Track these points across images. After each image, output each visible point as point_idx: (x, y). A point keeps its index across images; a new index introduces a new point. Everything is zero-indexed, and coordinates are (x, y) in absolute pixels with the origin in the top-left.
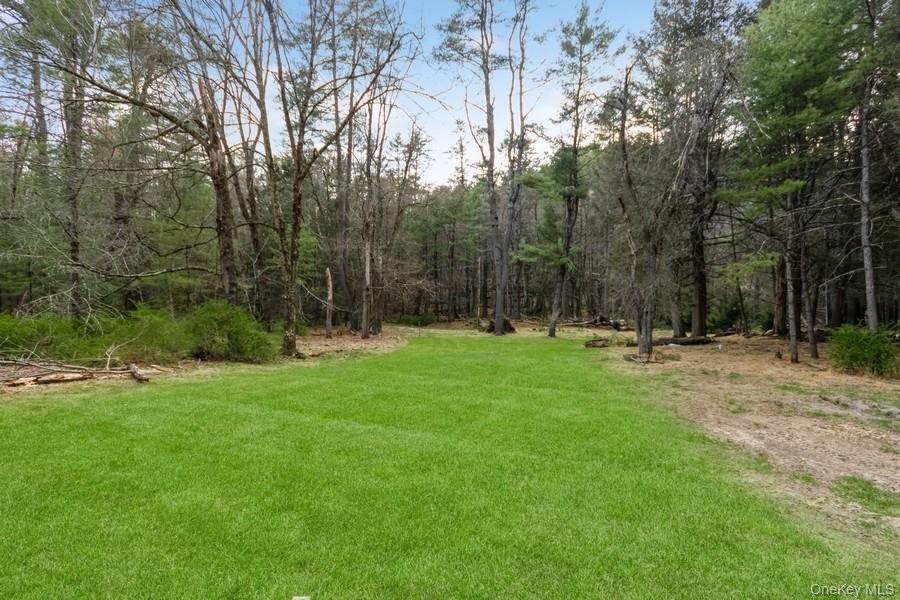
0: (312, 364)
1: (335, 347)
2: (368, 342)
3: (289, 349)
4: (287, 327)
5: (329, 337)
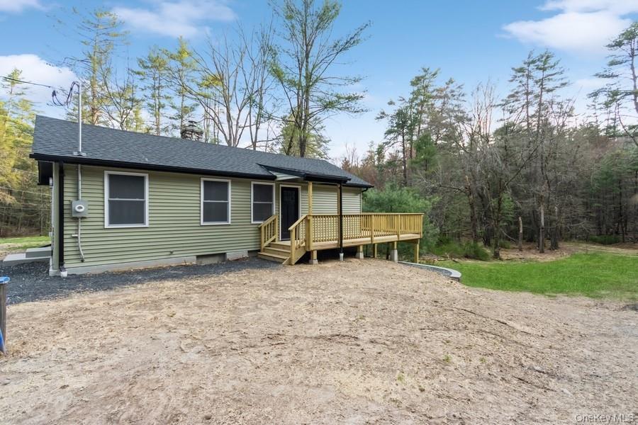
0: (506, 263)
1: (521, 256)
2: (542, 254)
3: (496, 256)
4: (495, 248)
5: (521, 250)
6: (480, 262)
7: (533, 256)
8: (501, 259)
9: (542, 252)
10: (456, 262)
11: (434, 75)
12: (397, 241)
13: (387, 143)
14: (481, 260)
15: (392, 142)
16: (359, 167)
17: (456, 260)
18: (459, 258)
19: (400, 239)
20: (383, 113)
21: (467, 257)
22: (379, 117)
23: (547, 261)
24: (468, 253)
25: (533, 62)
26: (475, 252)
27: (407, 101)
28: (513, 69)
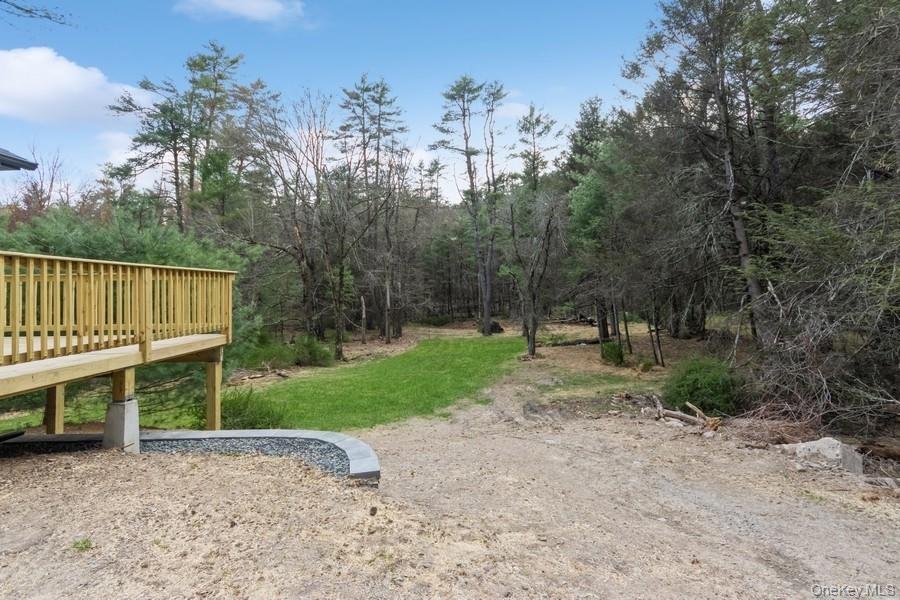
0: (351, 365)
1: (367, 352)
2: (389, 346)
3: (339, 355)
4: (337, 343)
5: (364, 343)
6: (320, 370)
7: (379, 349)
8: (345, 360)
9: (388, 342)
10: (284, 376)
11: (233, 62)
12: (138, 368)
13: (139, 161)
14: (320, 366)
15: (151, 161)
16: (73, 204)
17: (283, 373)
18: (287, 368)
19: (152, 358)
20: (129, 102)
21: (299, 364)
22: (118, 105)
23: (398, 354)
24: (300, 357)
25: (367, 90)
26: (310, 353)
27: (182, 93)
28: (344, 90)
